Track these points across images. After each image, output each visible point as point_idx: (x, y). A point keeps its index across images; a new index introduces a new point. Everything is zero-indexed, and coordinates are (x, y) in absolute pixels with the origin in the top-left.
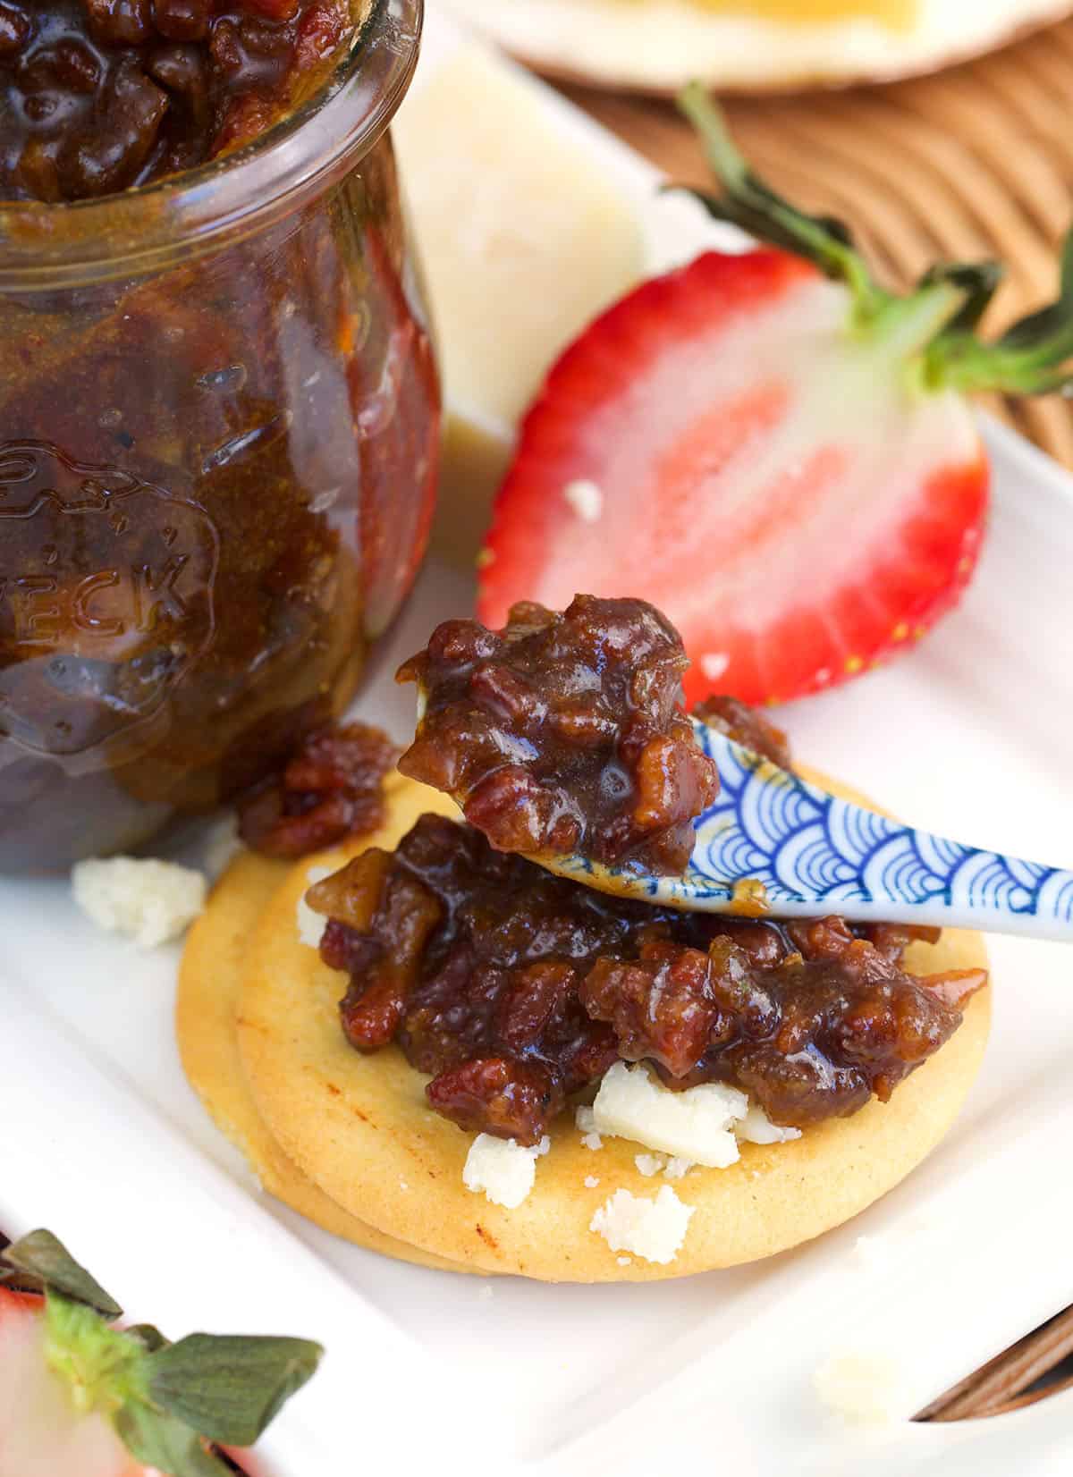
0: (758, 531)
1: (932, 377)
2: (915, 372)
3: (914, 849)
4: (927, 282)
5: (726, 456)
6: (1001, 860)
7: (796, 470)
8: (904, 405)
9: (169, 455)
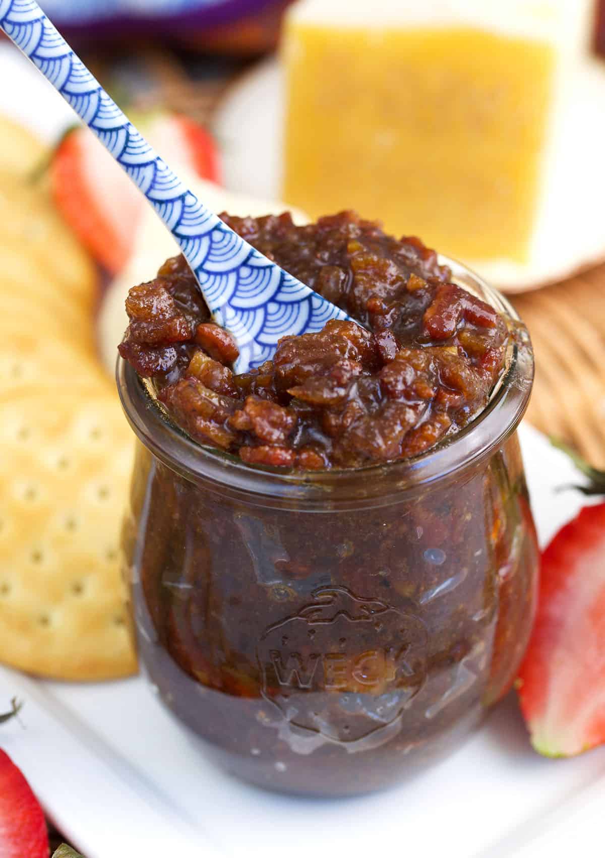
9: (408, 591)
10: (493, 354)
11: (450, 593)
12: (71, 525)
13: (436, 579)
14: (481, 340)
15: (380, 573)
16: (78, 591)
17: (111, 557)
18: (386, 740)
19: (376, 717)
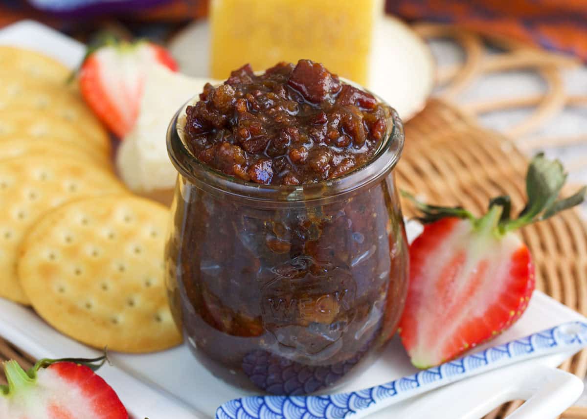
0: (471, 291)
1: (502, 231)
2: (497, 232)
3: (358, 396)
4: (491, 207)
5: (454, 276)
6: (381, 387)
7: (475, 271)
8: (498, 242)
9: (345, 258)
10: (381, 122)
11: (367, 261)
12: (122, 269)
13: (359, 252)
14: (373, 115)
15: (329, 247)
16: (131, 304)
17: (148, 284)
18: (333, 354)
19: (328, 339)
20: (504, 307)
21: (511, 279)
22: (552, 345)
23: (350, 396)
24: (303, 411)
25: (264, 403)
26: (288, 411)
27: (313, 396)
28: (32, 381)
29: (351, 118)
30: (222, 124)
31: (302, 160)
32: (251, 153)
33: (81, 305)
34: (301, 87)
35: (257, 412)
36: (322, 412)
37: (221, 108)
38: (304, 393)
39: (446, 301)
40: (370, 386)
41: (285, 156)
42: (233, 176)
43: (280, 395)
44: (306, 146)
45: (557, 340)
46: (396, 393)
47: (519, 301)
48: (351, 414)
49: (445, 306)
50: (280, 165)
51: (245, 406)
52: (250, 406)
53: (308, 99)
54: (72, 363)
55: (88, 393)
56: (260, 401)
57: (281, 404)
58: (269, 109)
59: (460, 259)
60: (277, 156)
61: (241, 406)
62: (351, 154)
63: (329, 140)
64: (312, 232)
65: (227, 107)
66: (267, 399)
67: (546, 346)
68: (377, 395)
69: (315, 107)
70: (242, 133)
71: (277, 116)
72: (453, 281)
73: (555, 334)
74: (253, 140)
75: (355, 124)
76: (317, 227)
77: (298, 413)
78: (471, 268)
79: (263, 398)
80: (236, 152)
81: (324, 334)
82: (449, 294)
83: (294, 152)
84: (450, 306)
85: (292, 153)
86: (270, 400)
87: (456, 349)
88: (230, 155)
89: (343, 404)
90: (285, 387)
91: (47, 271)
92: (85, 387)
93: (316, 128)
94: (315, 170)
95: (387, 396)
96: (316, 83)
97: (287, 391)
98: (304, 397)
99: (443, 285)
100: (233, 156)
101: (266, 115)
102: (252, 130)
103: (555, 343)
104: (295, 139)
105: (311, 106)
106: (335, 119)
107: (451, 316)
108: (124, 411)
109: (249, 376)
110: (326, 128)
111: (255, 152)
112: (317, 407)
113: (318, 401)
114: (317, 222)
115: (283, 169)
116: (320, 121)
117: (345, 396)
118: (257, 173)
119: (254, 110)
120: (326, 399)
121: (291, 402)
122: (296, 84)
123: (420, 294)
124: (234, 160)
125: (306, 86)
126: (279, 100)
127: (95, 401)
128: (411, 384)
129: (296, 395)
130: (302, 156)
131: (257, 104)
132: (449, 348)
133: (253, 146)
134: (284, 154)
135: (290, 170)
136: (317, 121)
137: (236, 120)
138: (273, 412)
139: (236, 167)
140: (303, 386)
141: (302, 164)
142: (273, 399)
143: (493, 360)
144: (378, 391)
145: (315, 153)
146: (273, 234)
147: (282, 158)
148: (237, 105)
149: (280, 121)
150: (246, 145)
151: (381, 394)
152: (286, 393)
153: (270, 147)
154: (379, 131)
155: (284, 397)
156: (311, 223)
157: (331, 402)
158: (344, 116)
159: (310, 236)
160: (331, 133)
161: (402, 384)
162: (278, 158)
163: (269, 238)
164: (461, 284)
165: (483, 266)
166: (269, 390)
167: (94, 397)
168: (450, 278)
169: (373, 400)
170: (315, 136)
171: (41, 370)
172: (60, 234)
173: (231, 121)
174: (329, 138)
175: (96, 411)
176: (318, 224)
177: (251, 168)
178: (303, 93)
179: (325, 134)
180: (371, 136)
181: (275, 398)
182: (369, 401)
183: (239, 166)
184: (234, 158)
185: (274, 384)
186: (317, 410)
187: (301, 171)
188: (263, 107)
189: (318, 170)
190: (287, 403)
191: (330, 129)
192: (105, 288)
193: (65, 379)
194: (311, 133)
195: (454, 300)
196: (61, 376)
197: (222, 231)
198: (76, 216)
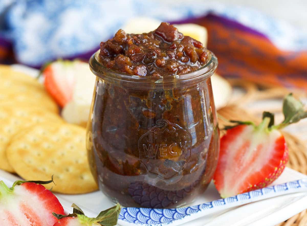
0: (253, 160)
1: (270, 130)
2: (267, 130)
3: (191, 208)
4: (264, 118)
5: (244, 153)
6: (204, 204)
7: (255, 149)
8: (268, 135)
9: (185, 124)
10: (205, 53)
12: (63, 155)
14: (201, 50)
15: (177, 116)
16: (67, 170)
17: (77, 162)
18: (178, 181)
19: (175, 171)
20: (271, 166)
21: (275, 152)
22: (298, 187)
23: (187, 209)
24: (161, 216)
25: (140, 211)
26: (153, 216)
27: (166, 209)
28: (11, 192)
29: (189, 48)
30: (119, 50)
31: (162, 65)
32: (135, 62)
33: (40, 169)
34: (162, 34)
35: (136, 215)
36: (172, 216)
37: (119, 42)
38: (162, 208)
39: (240, 165)
40: (198, 204)
41: (153, 63)
42: (125, 73)
43: (148, 208)
44: (165, 58)
45: (301, 184)
46: (212, 207)
47: (280, 162)
48: (187, 216)
49: (239, 167)
50: (151, 68)
51: (129, 211)
52: (132, 212)
53: (166, 40)
54: (34, 183)
55: (42, 199)
56: (137, 210)
57: (149, 212)
58: (145, 43)
59: (247, 145)
60: (149, 63)
61: (127, 211)
62: (189, 66)
63: (178, 57)
64: (167, 107)
65: (123, 41)
66: (141, 209)
67: (295, 187)
68: (202, 208)
69: (170, 44)
70: (130, 51)
71: (149, 46)
72: (243, 155)
73: (300, 182)
74: (136, 55)
75: (191, 50)
76: (170, 103)
77: (158, 217)
78: (253, 148)
79: (139, 209)
80: (127, 59)
81: (174, 168)
82: (241, 162)
83: (158, 60)
84: (242, 167)
85: (157, 61)
86: (143, 210)
87: (246, 189)
88: (124, 61)
89: (183, 212)
90: (152, 203)
91: (22, 153)
92: (41, 196)
93: (170, 51)
94: (170, 70)
95: (207, 208)
96: (170, 32)
97: (152, 205)
98: (162, 209)
99: (237, 158)
100: (125, 61)
101: (144, 46)
102: (136, 50)
103: (300, 186)
104: (159, 55)
105: (168, 44)
106: (180, 47)
107: (243, 172)
108: (62, 209)
109: (132, 196)
110: (175, 51)
111: (137, 61)
112: (169, 214)
113: (170, 211)
114: (170, 101)
115: (152, 70)
116: (172, 47)
117: (184, 209)
118: (138, 71)
119: (137, 44)
120: (173, 210)
121: (154, 211)
122: (160, 33)
123: (225, 163)
124: (126, 63)
125: (165, 33)
126: (150, 39)
127: (46, 203)
128: (221, 203)
129: (157, 208)
130: (162, 63)
131: (138, 40)
132: (242, 188)
133: (136, 58)
134: (152, 62)
135: (156, 70)
136: (171, 48)
137: (127, 48)
138: (144, 216)
139: (127, 67)
140: (161, 203)
141: (163, 67)
142: (145, 209)
143: (266, 193)
144: (202, 206)
145: (169, 62)
146: (146, 107)
147: (152, 64)
148: (127, 41)
149: (151, 48)
150: (132, 58)
151: (204, 207)
152: (152, 207)
153: (146, 58)
154: (204, 57)
155: (150, 209)
156: (167, 101)
157: (176, 211)
158: (185, 46)
159: (166, 108)
160: (179, 53)
161: (216, 203)
162: (149, 64)
163: (144, 109)
164: (248, 157)
165: (260, 147)
166: (142, 204)
167: (46, 201)
168: (241, 154)
169: (199, 210)
170: (170, 54)
171: (17, 186)
172: (30, 138)
173: (124, 49)
174: (177, 56)
175: (46, 208)
176: (171, 102)
177: (135, 68)
178: (163, 37)
179: (175, 54)
180: (200, 60)
181: (146, 209)
182: (198, 210)
183: (129, 67)
184: (126, 62)
185: (146, 201)
186: (169, 215)
187: (162, 71)
188: (142, 42)
189: (171, 70)
190: (152, 212)
191: (178, 51)
192: (53, 162)
193: (30, 191)
194: (167, 53)
195: (244, 165)
196: (27, 189)
197: (118, 107)
198: (39, 131)
